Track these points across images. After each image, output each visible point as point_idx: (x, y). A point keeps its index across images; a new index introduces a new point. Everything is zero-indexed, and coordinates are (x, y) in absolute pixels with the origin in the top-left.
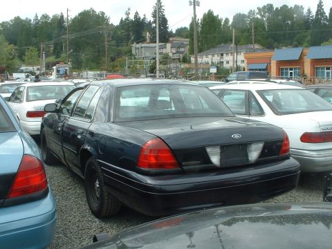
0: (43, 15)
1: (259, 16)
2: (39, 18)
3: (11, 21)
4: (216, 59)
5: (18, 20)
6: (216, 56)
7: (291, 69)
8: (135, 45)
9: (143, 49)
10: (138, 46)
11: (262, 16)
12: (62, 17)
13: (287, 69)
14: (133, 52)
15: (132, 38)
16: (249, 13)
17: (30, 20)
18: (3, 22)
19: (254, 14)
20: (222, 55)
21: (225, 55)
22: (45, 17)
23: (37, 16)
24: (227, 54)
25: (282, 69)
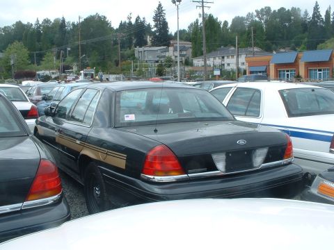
0: (45, 20)
1: (257, 19)
2: (40, 23)
3: (13, 26)
4: (218, 61)
5: (19, 24)
6: (217, 58)
7: (288, 71)
8: (138, 49)
9: (146, 52)
10: (141, 49)
11: (260, 19)
12: (64, 21)
13: (283, 71)
14: (136, 55)
15: (134, 42)
16: (247, 16)
17: (32, 25)
18: (5, 27)
19: (252, 17)
20: (223, 57)
21: (226, 58)
22: (47, 21)
23: (38, 21)
24: (228, 57)
25: (280, 71)
